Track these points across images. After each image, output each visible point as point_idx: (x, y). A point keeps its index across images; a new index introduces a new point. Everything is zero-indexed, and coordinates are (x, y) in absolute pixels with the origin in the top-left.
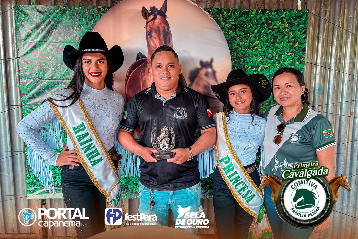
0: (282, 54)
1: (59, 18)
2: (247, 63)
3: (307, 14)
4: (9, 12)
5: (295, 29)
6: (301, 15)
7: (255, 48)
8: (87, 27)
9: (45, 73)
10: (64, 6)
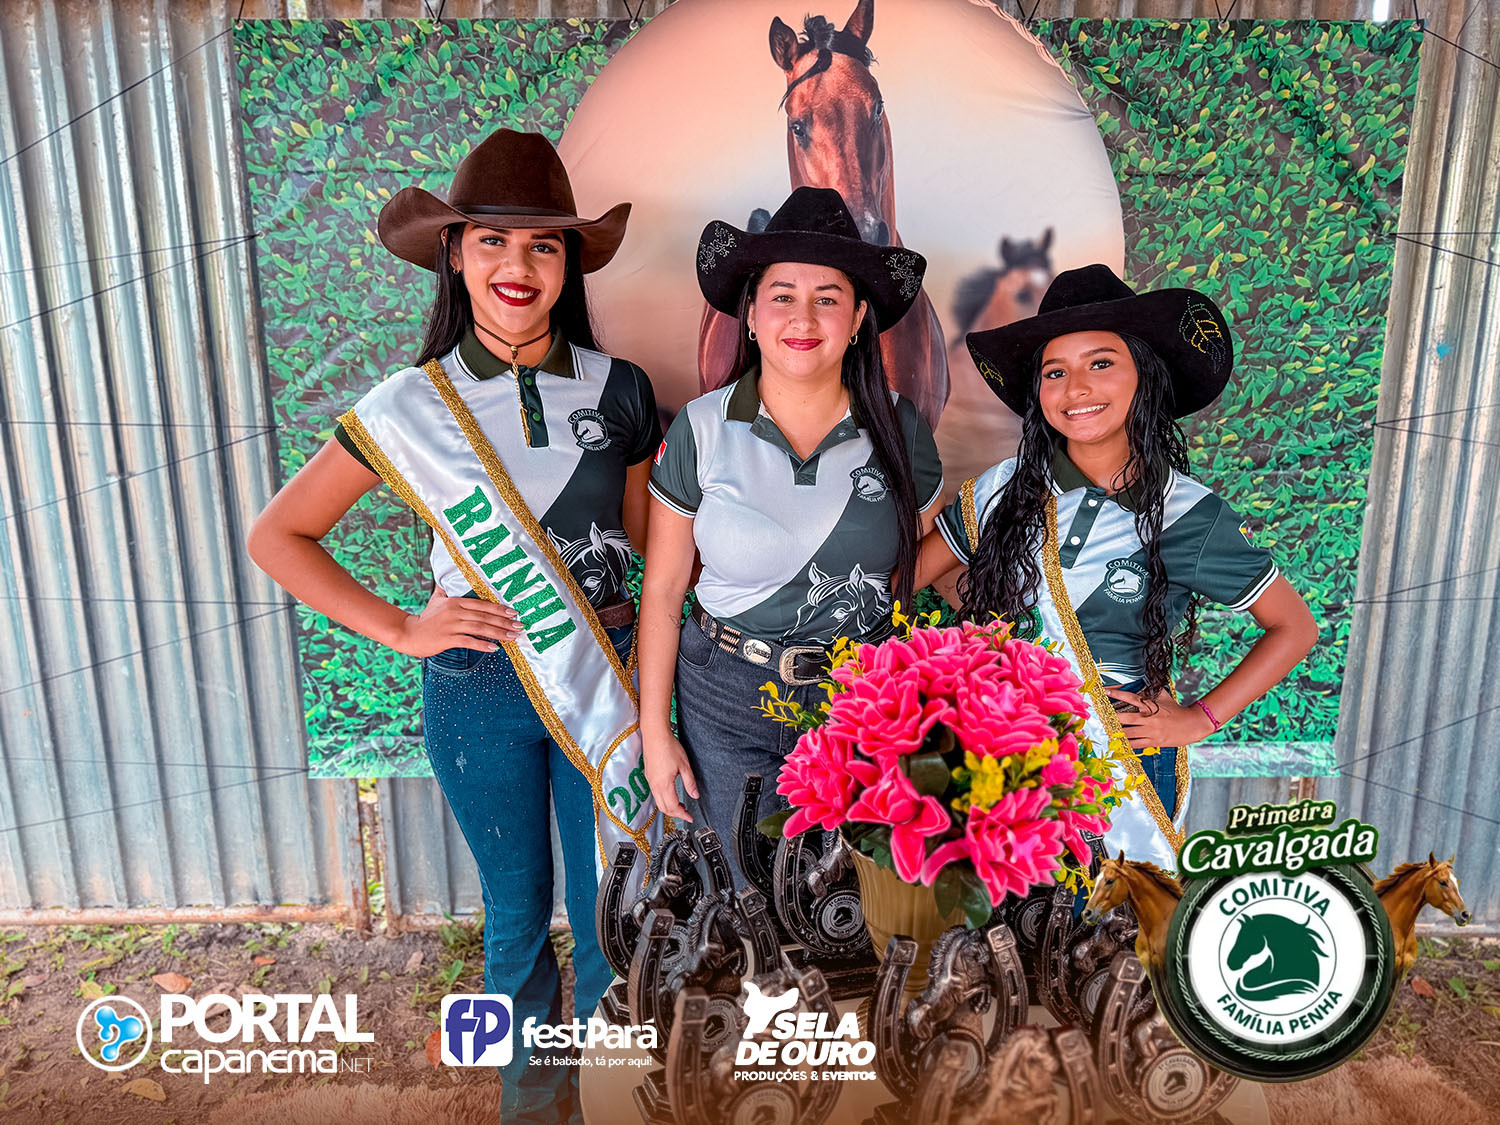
0: (1307, 207)
1: (413, 71)
2: (1165, 242)
3: (1418, 40)
4: (203, 53)
5: (1365, 102)
6: (1392, 41)
7: (1200, 184)
8: (522, 106)
9: (363, 296)
10: (431, 22)
